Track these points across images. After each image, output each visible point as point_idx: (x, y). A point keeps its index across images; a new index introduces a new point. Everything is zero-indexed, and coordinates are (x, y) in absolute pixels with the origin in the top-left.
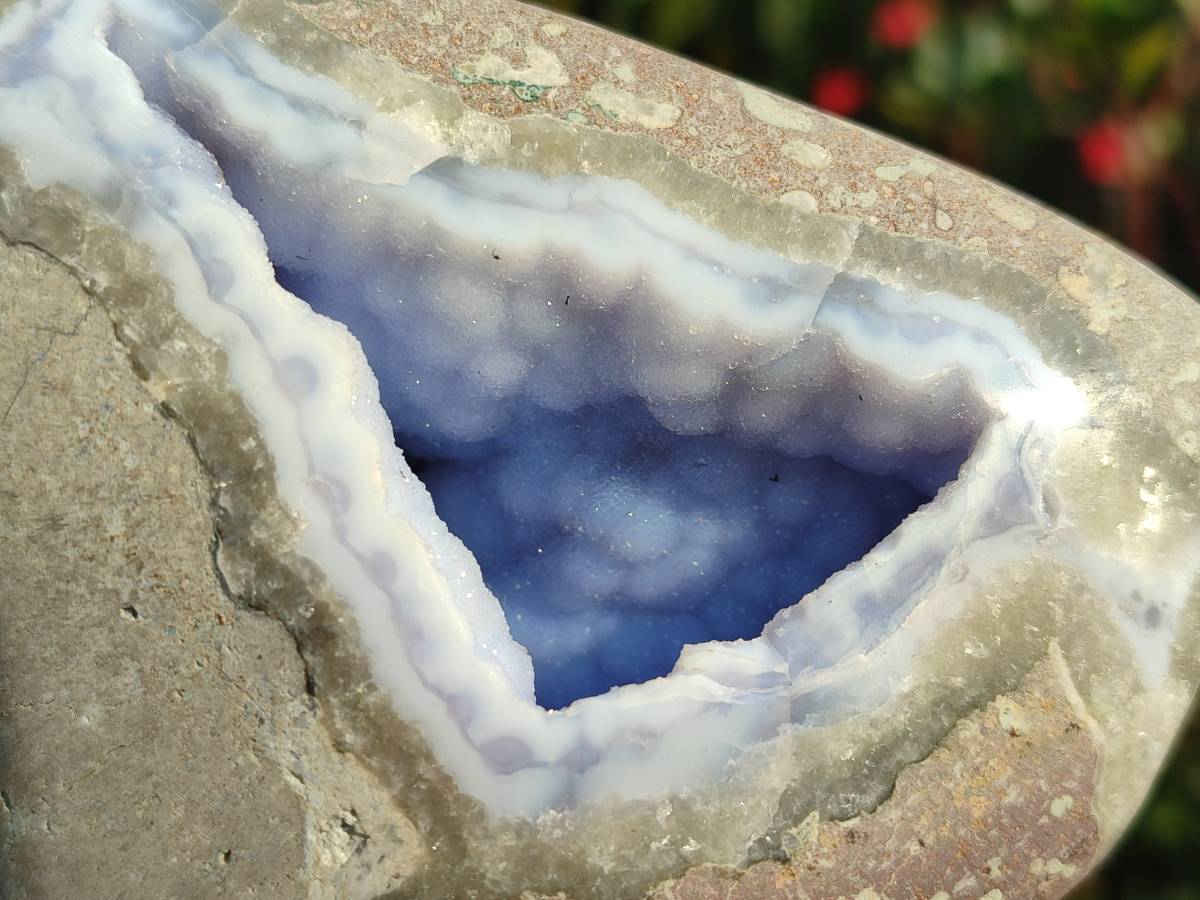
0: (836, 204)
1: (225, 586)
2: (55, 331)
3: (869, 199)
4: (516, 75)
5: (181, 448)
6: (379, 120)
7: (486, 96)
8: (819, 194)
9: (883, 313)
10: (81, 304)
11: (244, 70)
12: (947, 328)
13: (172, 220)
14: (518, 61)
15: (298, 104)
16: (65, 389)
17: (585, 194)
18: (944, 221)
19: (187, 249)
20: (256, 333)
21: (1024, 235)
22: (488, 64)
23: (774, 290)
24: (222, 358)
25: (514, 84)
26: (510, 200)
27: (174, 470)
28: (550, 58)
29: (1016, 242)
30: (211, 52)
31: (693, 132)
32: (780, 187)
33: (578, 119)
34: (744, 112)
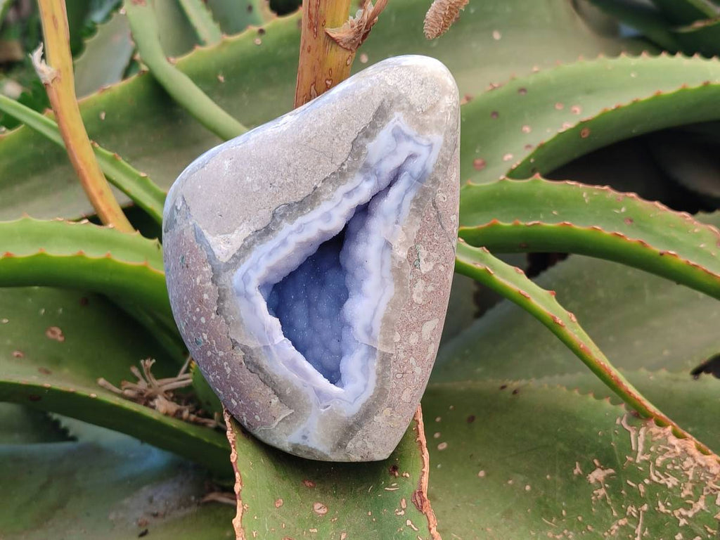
0: (398, 347)
1: (277, 208)
2: (332, 158)
3: (402, 355)
4: (422, 260)
5: (307, 193)
6: (399, 227)
7: (413, 253)
8: (400, 342)
9: (368, 360)
10: (339, 163)
11: (406, 192)
12: (366, 376)
13: (362, 182)
14: (427, 260)
15: (400, 206)
16: (319, 163)
17: (387, 281)
18: (399, 376)
19: (355, 186)
20: (337, 206)
21: (399, 398)
22: (423, 253)
23: (369, 332)
24: (329, 199)
25: (419, 260)
26: (382, 263)
27: (302, 192)
28: (430, 268)
29: (397, 396)
30: (411, 182)
31: (414, 308)
32: (400, 331)
33: (411, 277)
34: (425, 321)
